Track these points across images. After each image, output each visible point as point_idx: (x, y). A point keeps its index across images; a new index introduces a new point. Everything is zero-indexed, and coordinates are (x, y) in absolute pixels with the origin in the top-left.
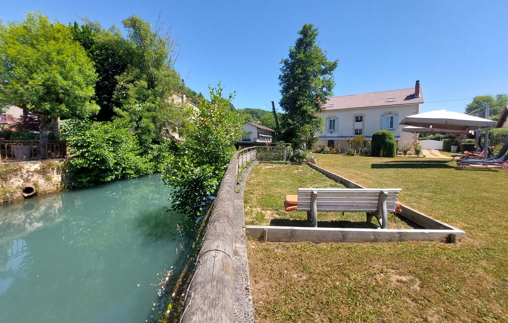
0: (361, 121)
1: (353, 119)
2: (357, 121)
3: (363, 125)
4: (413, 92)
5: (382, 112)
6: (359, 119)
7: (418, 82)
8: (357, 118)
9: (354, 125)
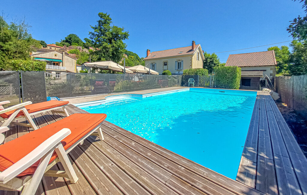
0: (166, 65)
1: (163, 64)
2: (165, 65)
3: (168, 67)
4: (191, 48)
5: (175, 60)
6: (165, 64)
7: (193, 41)
8: (165, 63)
9: (163, 67)
